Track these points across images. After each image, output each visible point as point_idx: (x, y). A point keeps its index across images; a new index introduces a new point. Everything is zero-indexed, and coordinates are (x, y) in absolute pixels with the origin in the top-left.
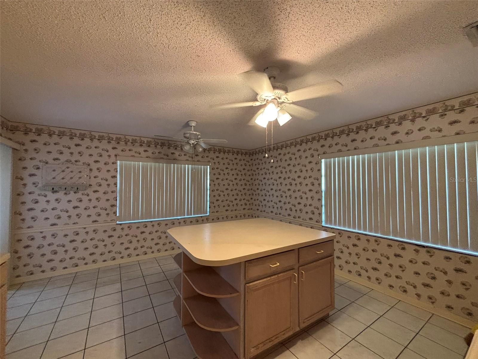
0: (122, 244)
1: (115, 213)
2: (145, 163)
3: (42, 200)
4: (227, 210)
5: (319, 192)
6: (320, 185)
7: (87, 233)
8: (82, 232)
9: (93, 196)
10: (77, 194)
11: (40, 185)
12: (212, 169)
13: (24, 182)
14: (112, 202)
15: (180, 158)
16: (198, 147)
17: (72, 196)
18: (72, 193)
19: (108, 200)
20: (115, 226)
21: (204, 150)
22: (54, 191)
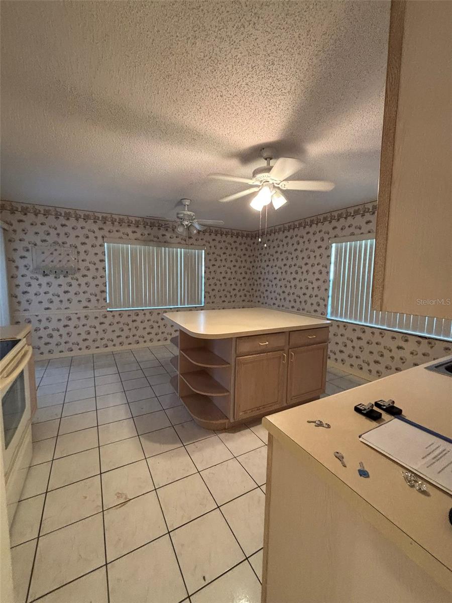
0: (114, 331)
1: (105, 299)
2: (134, 246)
3: (34, 283)
4: (224, 301)
5: (326, 281)
6: (328, 273)
7: (79, 318)
8: (74, 317)
9: (83, 281)
10: (66, 278)
11: (31, 268)
12: (207, 254)
13: (15, 264)
14: (102, 288)
15: (172, 241)
16: (191, 228)
17: (62, 280)
18: (62, 276)
19: (97, 285)
20: (105, 313)
21: (199, 232)
22: (45, 275)
